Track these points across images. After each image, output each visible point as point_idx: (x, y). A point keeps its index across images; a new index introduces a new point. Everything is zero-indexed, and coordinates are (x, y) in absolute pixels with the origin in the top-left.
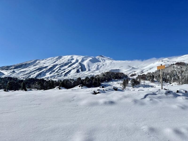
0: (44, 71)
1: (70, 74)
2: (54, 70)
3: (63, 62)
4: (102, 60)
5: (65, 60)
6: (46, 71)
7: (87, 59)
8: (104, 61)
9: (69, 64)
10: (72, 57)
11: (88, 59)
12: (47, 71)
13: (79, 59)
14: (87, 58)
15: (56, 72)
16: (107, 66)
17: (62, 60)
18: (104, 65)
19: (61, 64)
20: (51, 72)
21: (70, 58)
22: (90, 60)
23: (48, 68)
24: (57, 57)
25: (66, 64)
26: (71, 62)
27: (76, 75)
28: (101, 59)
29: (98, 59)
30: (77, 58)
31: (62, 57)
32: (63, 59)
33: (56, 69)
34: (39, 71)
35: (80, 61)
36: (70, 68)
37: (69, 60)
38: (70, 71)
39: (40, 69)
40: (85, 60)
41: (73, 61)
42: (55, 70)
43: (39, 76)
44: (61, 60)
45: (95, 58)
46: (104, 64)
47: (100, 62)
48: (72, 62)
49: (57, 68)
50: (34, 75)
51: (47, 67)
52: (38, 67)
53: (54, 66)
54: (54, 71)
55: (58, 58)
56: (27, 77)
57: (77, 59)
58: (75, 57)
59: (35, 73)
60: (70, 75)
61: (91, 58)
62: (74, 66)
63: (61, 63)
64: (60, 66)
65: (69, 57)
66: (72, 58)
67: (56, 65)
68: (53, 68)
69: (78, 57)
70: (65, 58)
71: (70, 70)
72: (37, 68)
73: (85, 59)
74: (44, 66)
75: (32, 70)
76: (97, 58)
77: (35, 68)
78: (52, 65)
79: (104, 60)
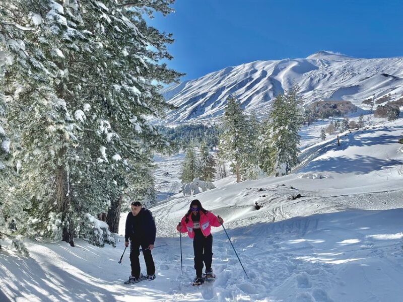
0: (201, 104)
1: (250, 105)
2: (219, 100)
3: (235, 81)
4: (323, 64)
5: (239, 76)
6: (205, 102)
7: (285, 68)
8: (327, 65)
9: (248, 84)
10: (253, 66)
11: (288, 65)
12: (207, 104)
13: (269, 68)
14: (286, 63)
15: (224, 103)
16: (334, 78)
17: (232, 76)
18: (326, 76)
19: (230, 86)
20: (213, 104)
21: (250, 69)
22: (294, 69)
23: (206, 96)
24: (223, 70)
25: (241, 85)
26: (251, 79)
27: (262, 107)
28: (321, 61)
29: (313, 63)
30: (264, 67)
31: (233, 69)
32: (235, 72)
33: (223, 97)
34: (192, 105)
35: (269, 74)
36: (250, 93)
37: (246, 74)
38: (250, 99)
39: (194, 100)
40: (282, 69)
41: (256, 76)
42: (221, 99)
43: (194, 113)
44: (230, 75)
45: (306, 62)
46: (327, 73)
47: (317, 68)
48: (253, 77)
49: (225, 95)
50: (186, 112)
51: (206, 94)
52: (188, 95)
53: (219, 92)
54: (219, 102)
55: (224, 73)
56: (174, 117)
57: (264, 69)
58: (260, 65)
59: (185, 110)
60: (249, 108)
61: (295, 64)
62: (259, 86)
63: (231, 83)
64: (231, 89)
65: (247, 67)
66: (252, 69)
67: (223, 88)
68: (216, 95)
69: (267, 64)
70: (240, 71)
71: (250, 96)
72: (188, 99)
73: (281, 66)
74: (200, 94)
75: (181, 102)
76: (310, 61)
77: (185, 99)
78: (215, 88)
79: (327, 63)
